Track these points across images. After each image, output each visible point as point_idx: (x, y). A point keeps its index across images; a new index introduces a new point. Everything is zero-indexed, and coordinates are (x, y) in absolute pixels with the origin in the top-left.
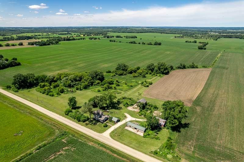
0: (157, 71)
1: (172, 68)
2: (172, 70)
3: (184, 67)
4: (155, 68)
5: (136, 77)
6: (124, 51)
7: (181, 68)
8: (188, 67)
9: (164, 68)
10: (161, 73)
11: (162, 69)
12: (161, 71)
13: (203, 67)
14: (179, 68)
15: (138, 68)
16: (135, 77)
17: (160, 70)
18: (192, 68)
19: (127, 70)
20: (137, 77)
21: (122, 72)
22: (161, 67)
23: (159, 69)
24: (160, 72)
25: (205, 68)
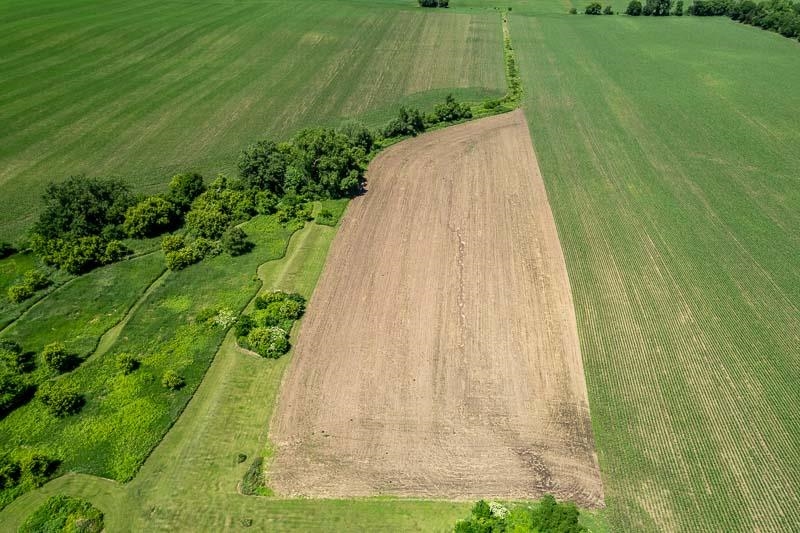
0: (302, 184)
1: (368, 143)
2: (368, 152)
3: (419, 126)
4: (290, 169)
5: (192, 262)
6: (98, 52)
7: (404, 133)
8: (435, 122)
9: (337, 162)
10: (328, 193)
11: (329, 169)
12: (326, 186)
13: (488, 107)
14: (397, 133)
15: (194, 188)
16: (184, 265)
17: (317, 181)
18: (449, 120)
19: (123, 219)
20: (198, 259)
21: (88, 245)
22: (323, 161)
23: (313, 172)
24: (319, 187)
25: (498, 112)
